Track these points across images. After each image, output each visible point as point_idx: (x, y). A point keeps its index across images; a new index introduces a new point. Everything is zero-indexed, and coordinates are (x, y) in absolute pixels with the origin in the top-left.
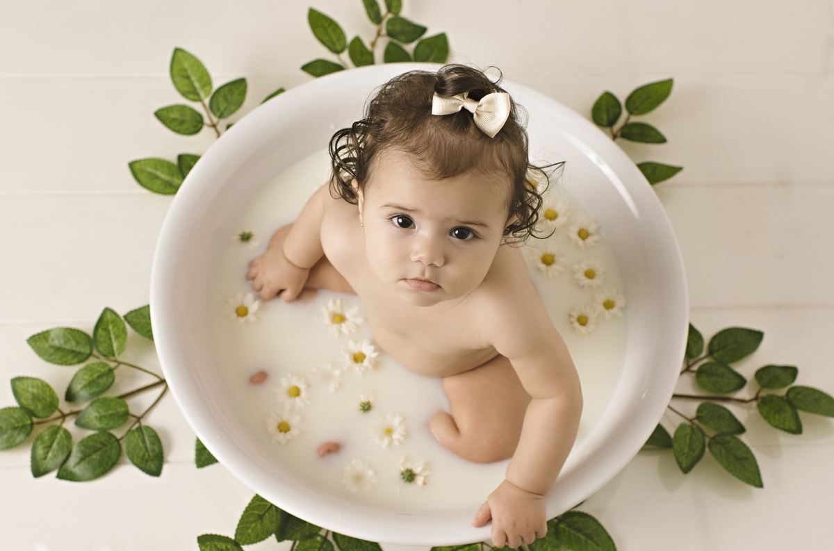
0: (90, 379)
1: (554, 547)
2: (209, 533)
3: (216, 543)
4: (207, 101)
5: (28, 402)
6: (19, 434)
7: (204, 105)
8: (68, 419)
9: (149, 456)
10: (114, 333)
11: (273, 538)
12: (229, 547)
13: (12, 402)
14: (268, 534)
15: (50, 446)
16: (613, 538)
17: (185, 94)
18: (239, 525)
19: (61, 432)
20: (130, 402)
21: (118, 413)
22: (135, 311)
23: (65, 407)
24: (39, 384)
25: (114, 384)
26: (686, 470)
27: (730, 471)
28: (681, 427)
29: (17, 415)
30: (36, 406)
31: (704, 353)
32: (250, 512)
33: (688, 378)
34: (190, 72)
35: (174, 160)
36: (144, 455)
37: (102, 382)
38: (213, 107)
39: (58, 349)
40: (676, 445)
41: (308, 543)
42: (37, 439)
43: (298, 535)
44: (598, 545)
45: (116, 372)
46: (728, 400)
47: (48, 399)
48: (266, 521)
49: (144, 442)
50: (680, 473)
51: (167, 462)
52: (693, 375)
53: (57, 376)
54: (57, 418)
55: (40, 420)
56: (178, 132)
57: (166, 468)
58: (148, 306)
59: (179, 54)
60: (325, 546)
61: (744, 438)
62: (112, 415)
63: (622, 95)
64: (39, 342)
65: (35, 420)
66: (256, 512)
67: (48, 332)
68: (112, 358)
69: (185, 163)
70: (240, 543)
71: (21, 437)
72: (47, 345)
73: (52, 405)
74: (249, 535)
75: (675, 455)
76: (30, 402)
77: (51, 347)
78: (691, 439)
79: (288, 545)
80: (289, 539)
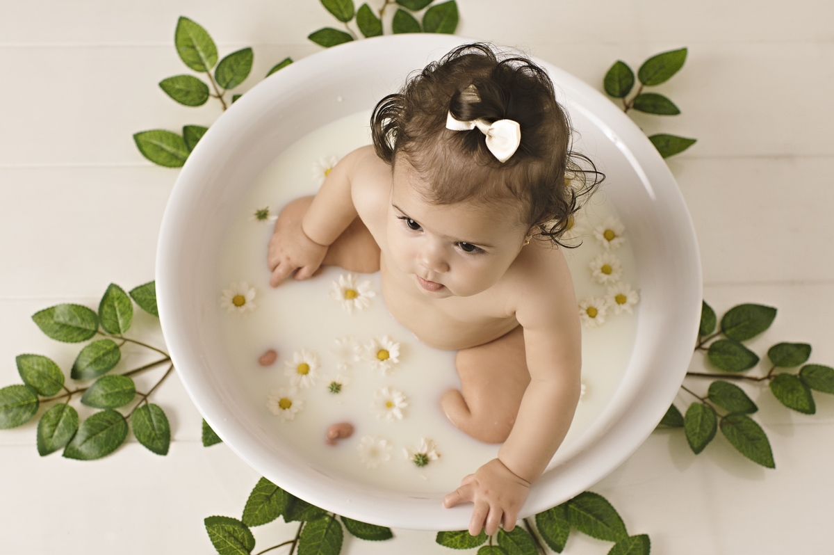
0: (96, 356)
1: (564, 527)
2: (216, 514)
3: (223, 525)
4: (212, 71)
5: (33, 380)
6: (25, 412)
7: (210, 76)
8: (73, 396)
9: (156, 435)
10: (120, 310)
11: (281, 518)
12: (236, 529)
13: (18, 381)
14: (276, 515)
15: (56, 425)
16: (623, 518)
17: (189, 65)
18: (246, 507)
19: (67, 410)
20: (136, 379)
21: (124, 390)
22: (141, 287)
23: (71, 385)
24: (45, 361)
25: (120, 362)
26: (697, 451)
27: (742, 452)
28: (693, 407)
29: (22, 393)
30: (42, 384)
31: (716, 330)
32: (258, 493)
33: (701, 356)
34: (195, 42)
35: (180, 132)
36: (151, 434)
37: (108, 359)
38: (218, 77)
39: (63, 326)
40: (687, 425)
41: (316, 524)
42: (43, 418)
43: (306, 515)
44: (608, 526)
45: (121, 349)
46: (740, 378)
47: (54, 377)
48: (274, 502)
49: (150, 420)
50: (692, 453)
51: (174, 440)
52: (705, 352)
53: (63, 353)
54: (63, 396)
55: (46, 398)
56: (183, 103)
57: (173, 447)
58: (154, 282)
59: (184, 23)
60: (333, 526)
61: (755, 417)
62: (118, 393)
63: (635, 64)
64: (44, 318)
65: (41, 398)
66: (263, 493)
67: (53, 308)
68: (119, 335)
69: (191, 135)
70: (248, 525)
71: (27, 415)
72: (52, 322)
73: (58, 383)
74: (256, 516)
75: (687, 435)
76: (36, 380)
77: (57, 323)
78: (702, 419)
79: (295, 525)
80: (296, 519)
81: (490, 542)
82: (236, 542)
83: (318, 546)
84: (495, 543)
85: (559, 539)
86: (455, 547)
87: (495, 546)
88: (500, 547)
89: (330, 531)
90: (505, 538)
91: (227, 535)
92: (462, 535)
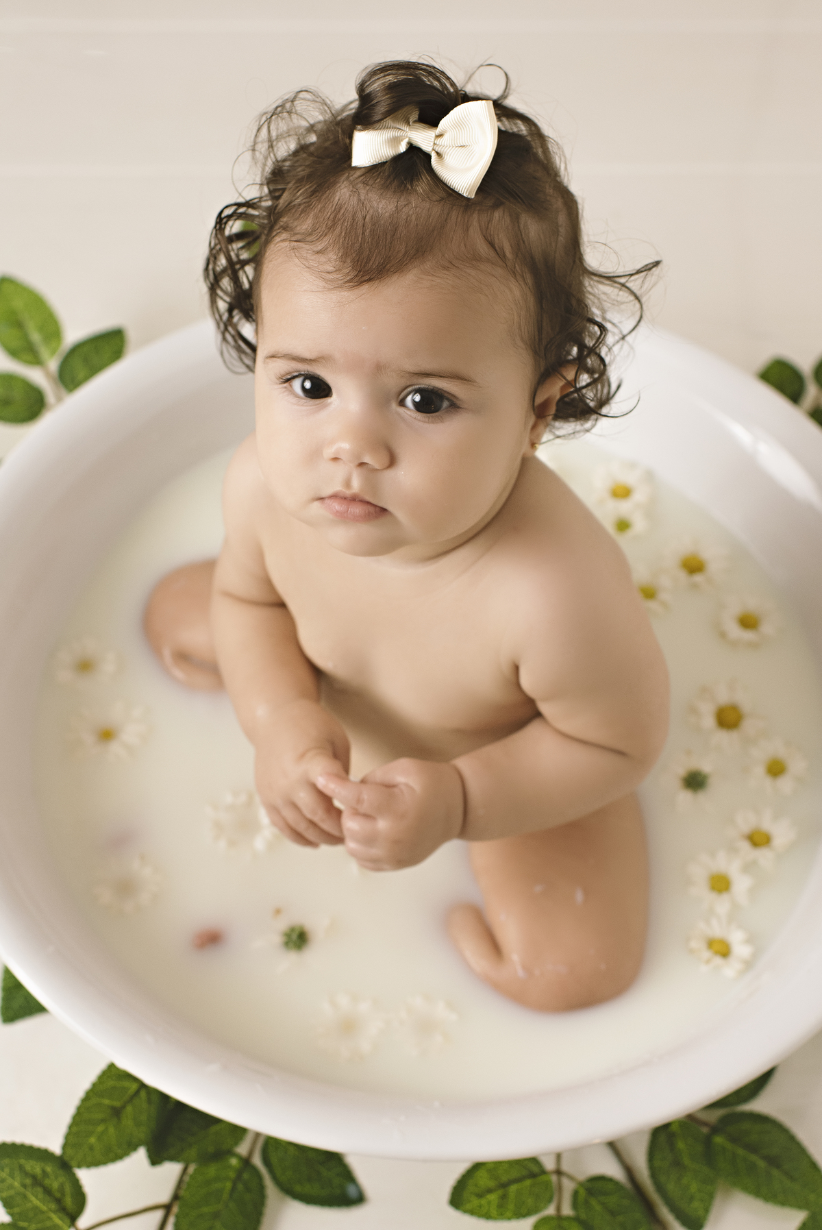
1: (704, 1182)
3: (22, 1161)
4: (53, 364)
7: (48, 374)
11: (141, 1155)
12: (49, 1169)
14: (131, 1147)
17: (14, 353)
18: (70, 1127)
32: (94, 1100)
38: (63, 375)
41: (212, 1170)
43: (193, 1152)
44: (792, 1178)
48: (128, 1121)
59: (8, 287)
60: (246, 1176)
66: (107, 1102)
70: (73, 1163)
74: (91, 1148)
79: (171, 1171)
80: (173, 1158)
81: (558, 1209)
82: (48, 1198)
83: (216, 1215)
84: (567, 1210)
85: (696, 1204)
86: (487, 1216)
87: (568, 1218)
88: (576, 1219)
89: (240, 1186)
90: (586, 1202)
91: (28, 1181)
92: (500, 1192)
